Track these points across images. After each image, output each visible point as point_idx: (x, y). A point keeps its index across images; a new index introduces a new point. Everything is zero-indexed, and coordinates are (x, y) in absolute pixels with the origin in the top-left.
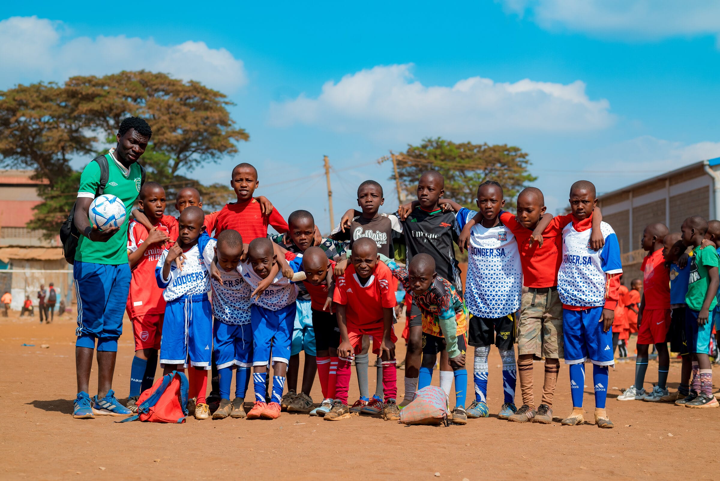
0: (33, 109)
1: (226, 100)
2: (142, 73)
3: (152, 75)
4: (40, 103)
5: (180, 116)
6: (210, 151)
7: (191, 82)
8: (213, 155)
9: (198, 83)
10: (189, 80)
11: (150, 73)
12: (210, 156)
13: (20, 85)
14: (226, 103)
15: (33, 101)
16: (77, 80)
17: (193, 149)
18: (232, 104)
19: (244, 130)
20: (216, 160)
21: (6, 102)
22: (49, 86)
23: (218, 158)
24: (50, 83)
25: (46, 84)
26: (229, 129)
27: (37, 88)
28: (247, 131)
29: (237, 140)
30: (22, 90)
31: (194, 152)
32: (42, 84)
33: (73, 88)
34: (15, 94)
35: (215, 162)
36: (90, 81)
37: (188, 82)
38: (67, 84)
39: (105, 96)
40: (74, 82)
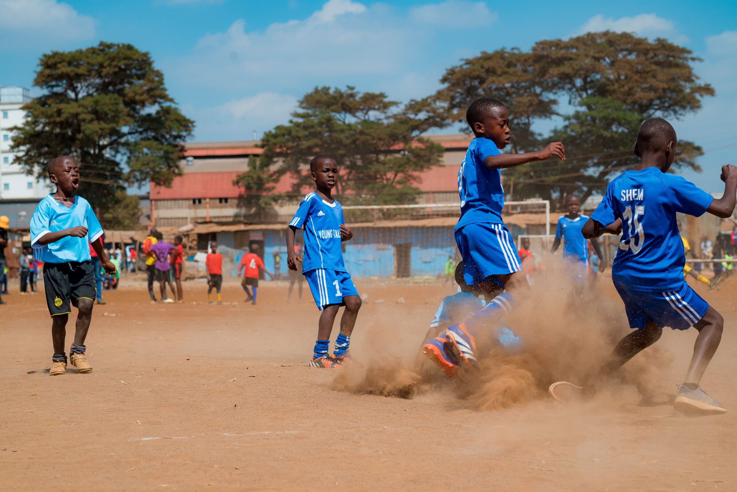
0: (500, 76)
1: (694, 55)
2: (606, 34)
3: (618, 35)
4: (506, 69)
5: (650, 74)
6: (672, 108)
7: (659, 40)
8: (675, 112)
9: (664, 40)
10: (655, 38)
11: (614, 33)
12: (672, 113)
13: (484, 53)
14: (693, 59)
15: (500, 67)
16: (544, 45)
17: (656, 107)
18: (700, 60)
19: (709, 85)
20: (678, 116)
21: (475, 70)
22: (511, 52)
23: (681, 115)
24: (513, 49)
25: (508, 50)
26: (693, 85)
27: (500, 55)
28: (712, 86)
29: (702, 96)
30: (486, 57)
31: (656, 110)
32: (505, 50)
33: (539, 52)
34: (482, 61)
35: (678, 119)
36: (558, 44)
37: (656, 40)
38: (534, 49)
39: (575, 60)
40: (541, 46)
